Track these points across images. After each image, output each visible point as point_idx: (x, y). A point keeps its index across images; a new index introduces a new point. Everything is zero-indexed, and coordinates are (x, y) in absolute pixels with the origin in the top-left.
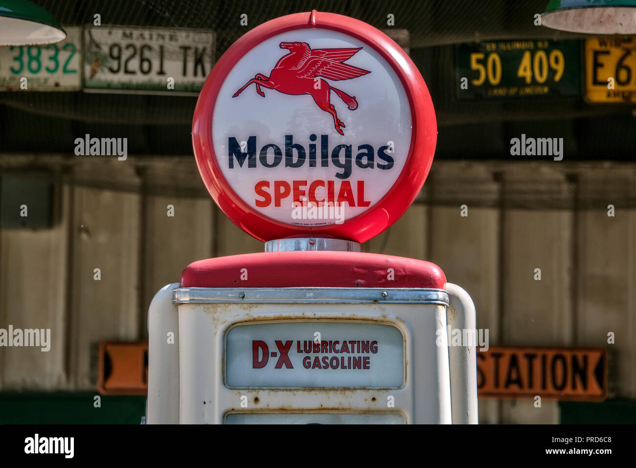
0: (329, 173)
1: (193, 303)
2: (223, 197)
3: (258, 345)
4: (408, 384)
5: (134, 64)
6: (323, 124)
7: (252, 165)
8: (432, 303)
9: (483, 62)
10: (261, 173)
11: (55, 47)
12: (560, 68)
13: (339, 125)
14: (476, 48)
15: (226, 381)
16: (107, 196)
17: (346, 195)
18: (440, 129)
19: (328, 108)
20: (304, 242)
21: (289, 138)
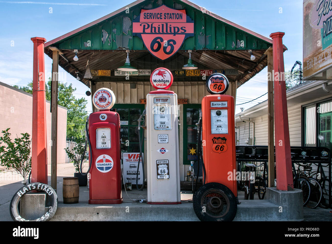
0: (163, 83)
1: (151, 95)
2: (153, 85)
3: (157, 99)
4: (171, 103)
5: (143, 73)
6: (162, 78)
7: (156, 82)
8: (173, 95)
9: (176, 72)
10: (157, 83)
11: (136, 72)
12: (183, 73)
13: (164, 78)
14: (176, 71)
15: (154, 103)
16: (140, 85)
17: (165, 85)
18: (173, 78)
19: (163, 77)
20: (161, 89)
21: (159, 80)
